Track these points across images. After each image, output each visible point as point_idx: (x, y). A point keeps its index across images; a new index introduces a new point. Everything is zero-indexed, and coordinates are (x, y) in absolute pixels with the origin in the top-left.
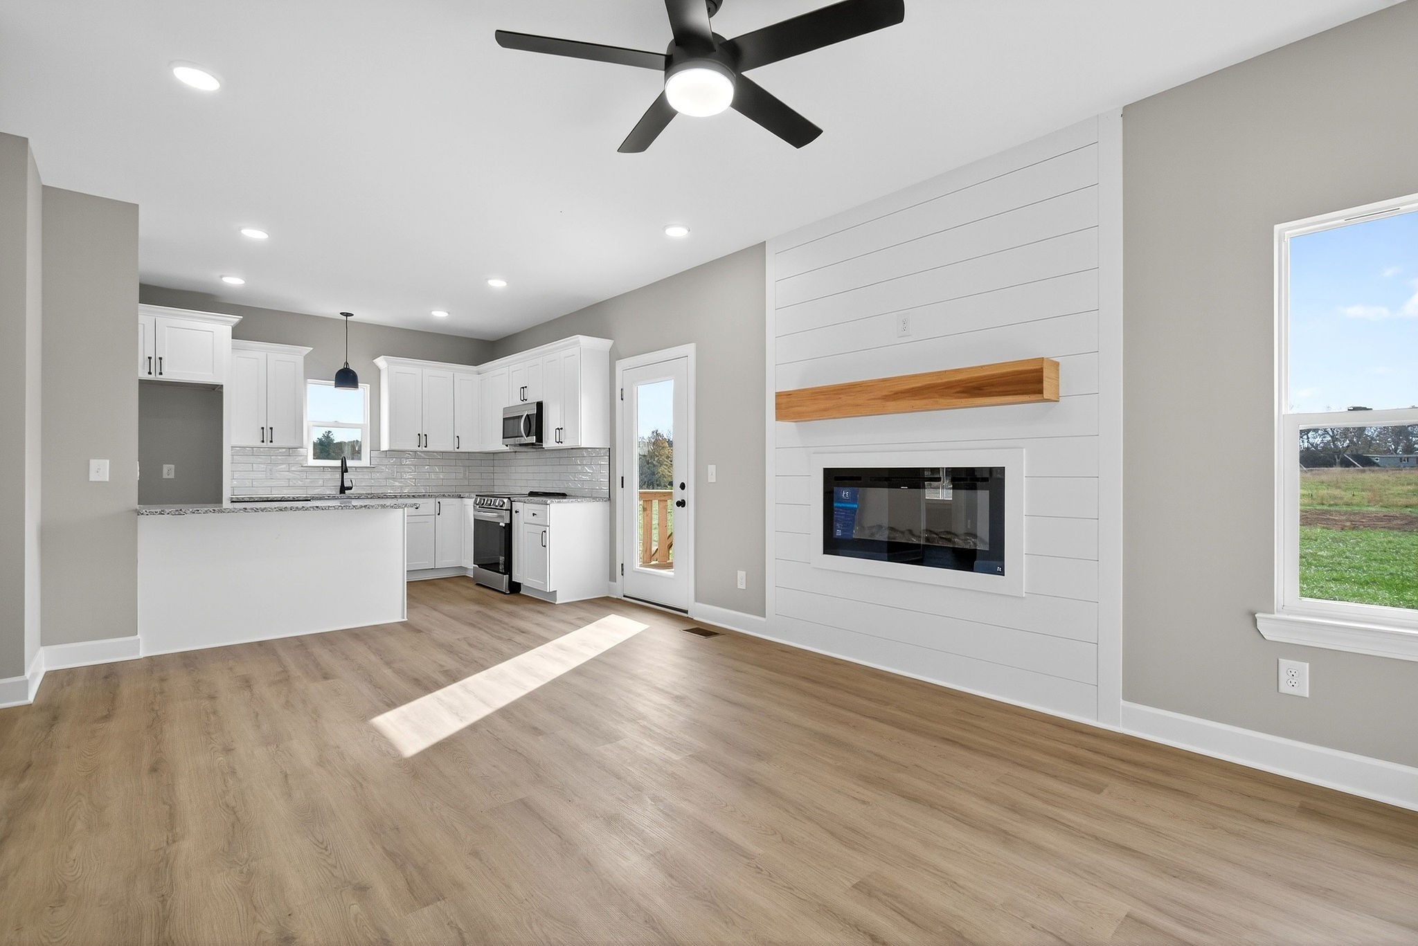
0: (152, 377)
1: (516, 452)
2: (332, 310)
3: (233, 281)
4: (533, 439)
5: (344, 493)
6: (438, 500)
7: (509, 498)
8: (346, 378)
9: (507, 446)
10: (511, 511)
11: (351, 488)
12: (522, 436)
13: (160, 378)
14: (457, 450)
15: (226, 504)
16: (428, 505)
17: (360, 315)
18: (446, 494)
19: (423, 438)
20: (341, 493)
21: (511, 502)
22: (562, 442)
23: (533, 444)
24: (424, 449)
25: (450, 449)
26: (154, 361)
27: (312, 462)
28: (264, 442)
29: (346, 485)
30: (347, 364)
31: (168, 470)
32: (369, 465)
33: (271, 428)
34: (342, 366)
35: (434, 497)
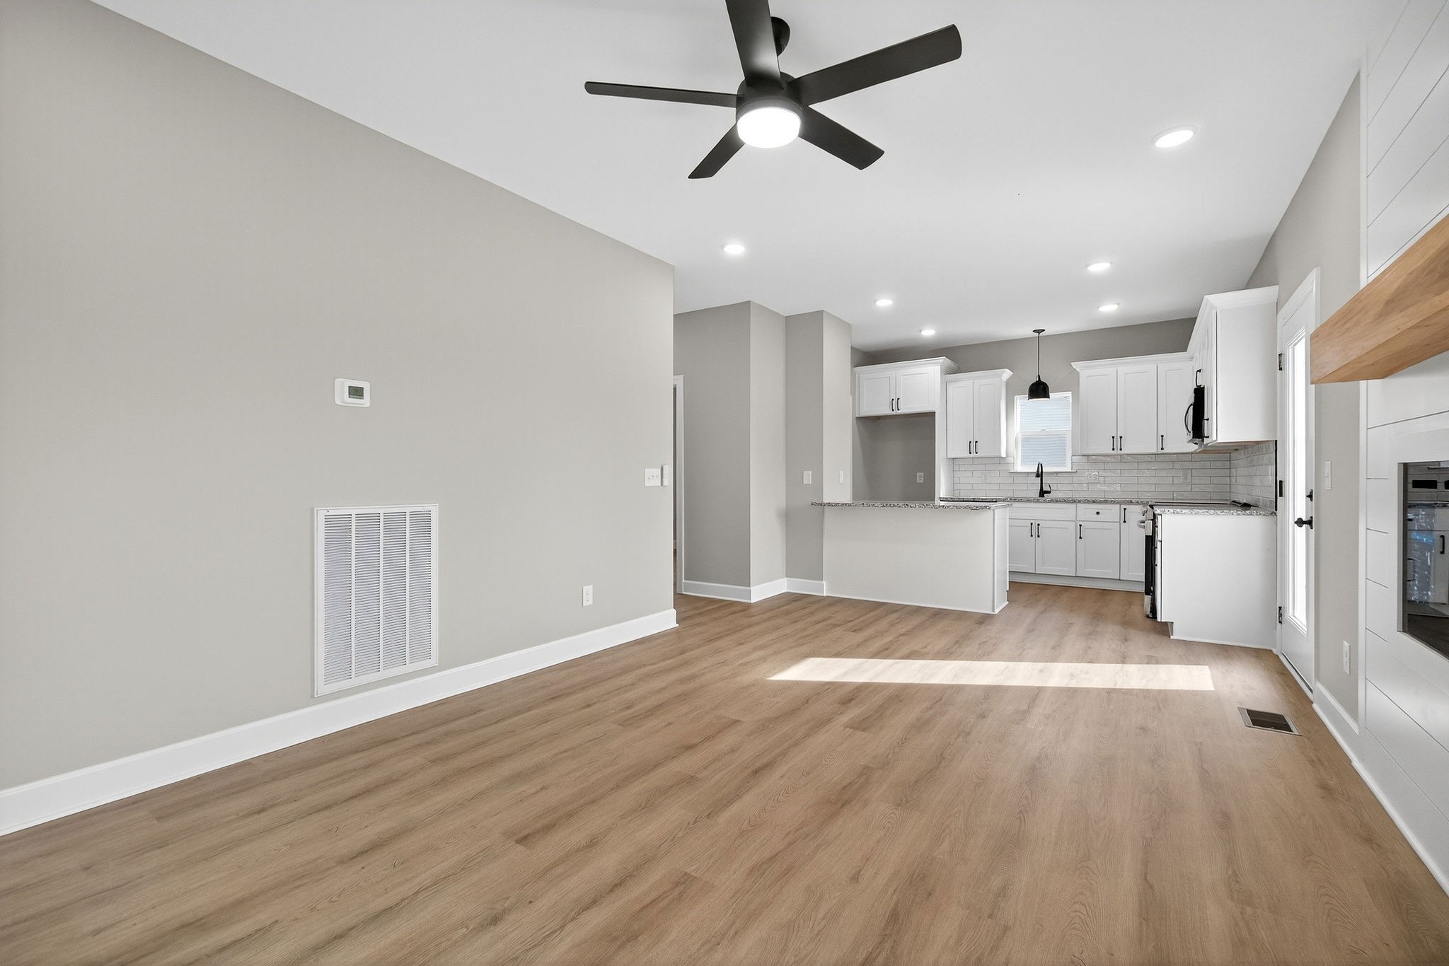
0: (894, 413)
2: (1026, 331)
3: (928, 333)
5: (1044, 496)
6: (1123, 507)
8: (1039, 390)
11: (1049, 492)
13: (899, 412)
14: (1161, 451)
15: (937, 502)
16: (1111, 511)
17: (1051, 329)
18: (1133, 501)
19: (1117, 440)
20: (1040, 496)
22: (1212, 436)
24: (1119, 452)
25: (1154, 451)
26: (895, 402)
27: (1019, 468)
28: (970, 453)
29: (1044, 489)
30: (1039, 376)
31: (920, 477)
32: (1070, 470)
33: (976, 442)
34: (1035, 379)
35: (1119, 503)
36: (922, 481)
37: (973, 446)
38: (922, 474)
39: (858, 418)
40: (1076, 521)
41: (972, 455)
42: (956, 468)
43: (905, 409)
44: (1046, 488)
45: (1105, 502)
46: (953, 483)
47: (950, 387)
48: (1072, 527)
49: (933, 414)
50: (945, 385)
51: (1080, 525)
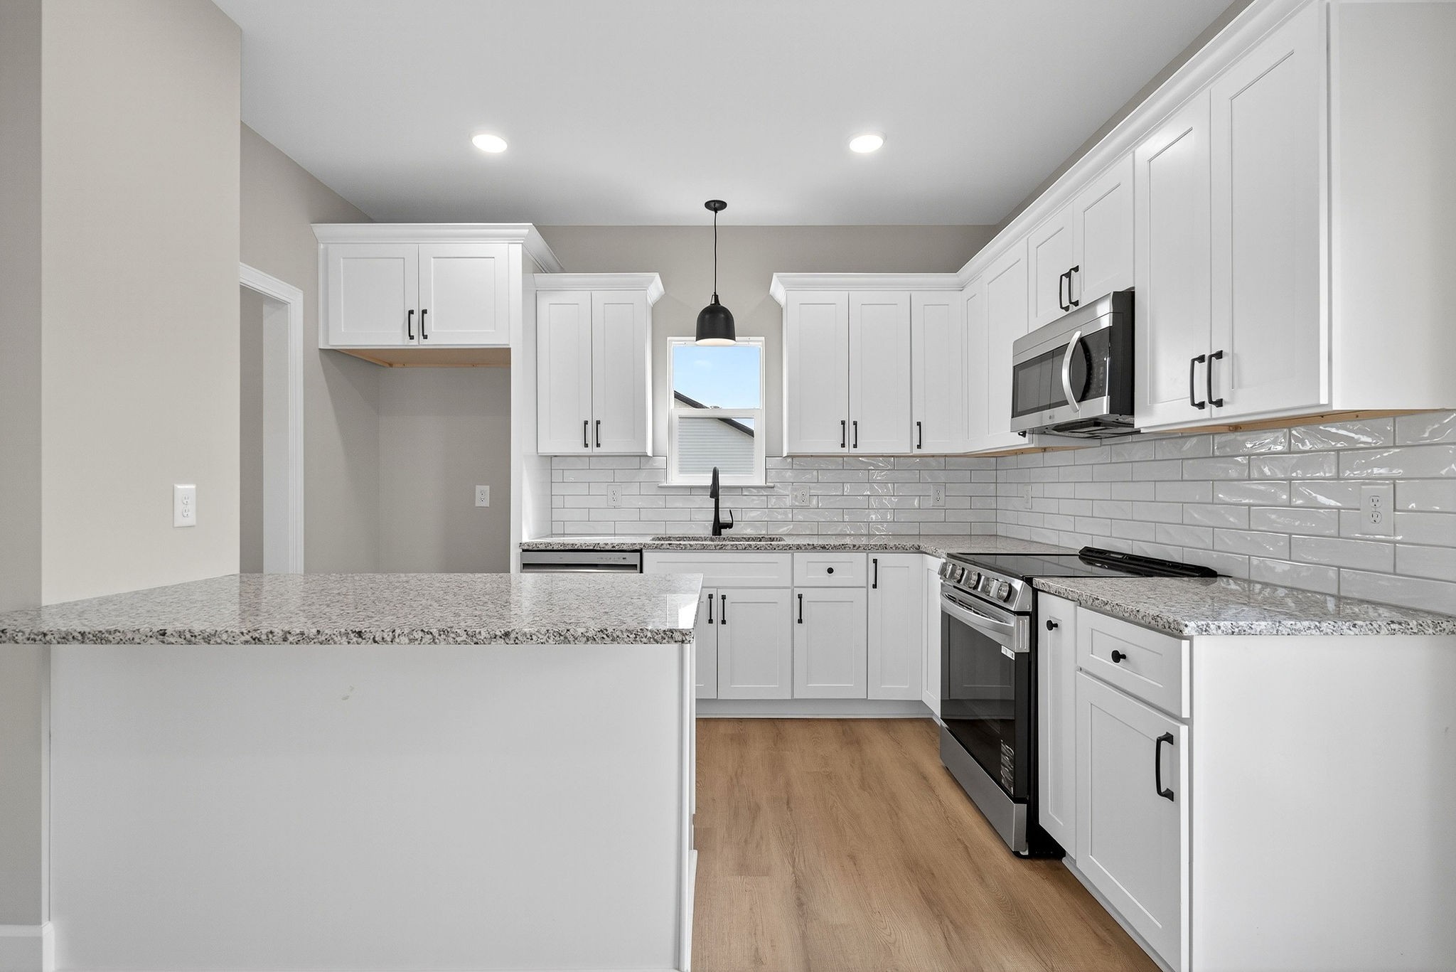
0: (414, 345)
1: (1045, 450)
2: (690, 199)
4: (1100, 406)
5: (722, 536)
6: (872, 556)
7: (1029, 581)
8: (716, 323)
9: (1024, 434)
10: (1033, 616)
11: (730, 526)
12: (1066, 403)
13: (425, 344)
14: (916, 451)
16: (853, 567)
18: (890, 544)
19: (850, 428)
20: (716, 536)
21: (1035, 592)
22: (1219, 403)
23: (1096, 422)
24: (853, 451)
25: (905, 449)
26: (416, 318)
27: (676, 478)
28: (586, 445)
29: (721, 520)
30: (716, 297)
31: (483, 496)
32: (763, 484)
33: (598, 423)
34: (708, 302)
35: (866, 549)
36: (486, 503)
37: (592, 430)
38: (487, 488)
39: (324, 352)
40: (793, 588)
41: (588, 451)
42: (557, 476)
43: (442, 335)
44: (724, 518)
45: (842, 548)
46: (548, 507)
47: (544, 303)
48: (785, 601)
49: (506, 352)
50: (533, 296)
51: (800, 597)
